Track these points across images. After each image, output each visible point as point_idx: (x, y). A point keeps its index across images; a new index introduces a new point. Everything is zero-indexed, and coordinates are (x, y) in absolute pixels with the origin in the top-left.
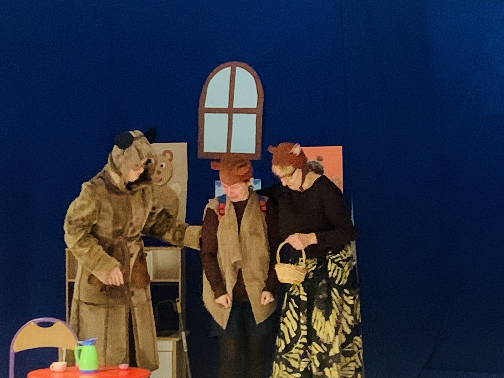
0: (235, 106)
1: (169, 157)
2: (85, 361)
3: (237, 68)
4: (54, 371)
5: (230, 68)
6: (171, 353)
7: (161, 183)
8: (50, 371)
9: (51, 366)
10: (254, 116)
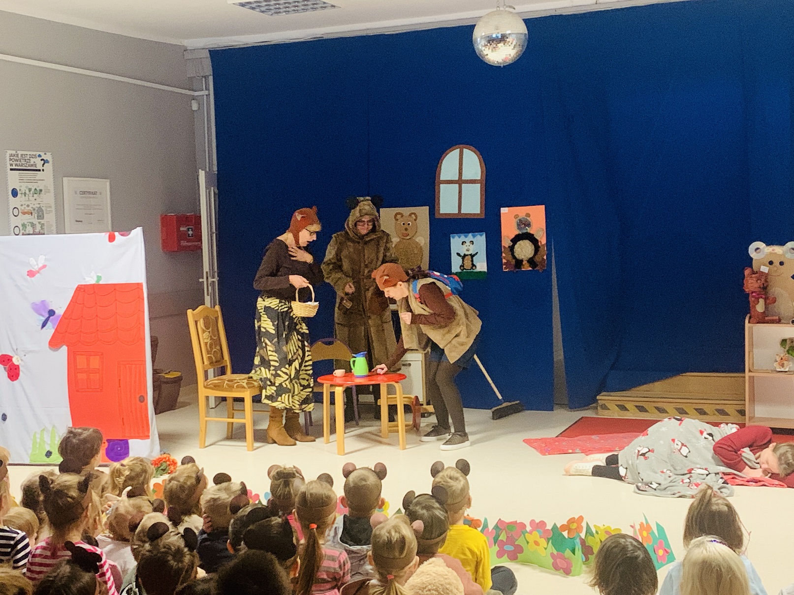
0: (463, 178)
1: (415, 218)
2: (358, 368)
3: (465, 150)
4: (336, 377)
5: (458, 150)
6: (421, 362)
7: (408, 238)
8: (334, 376)
9: (334, 373)
10: (479, 185)
